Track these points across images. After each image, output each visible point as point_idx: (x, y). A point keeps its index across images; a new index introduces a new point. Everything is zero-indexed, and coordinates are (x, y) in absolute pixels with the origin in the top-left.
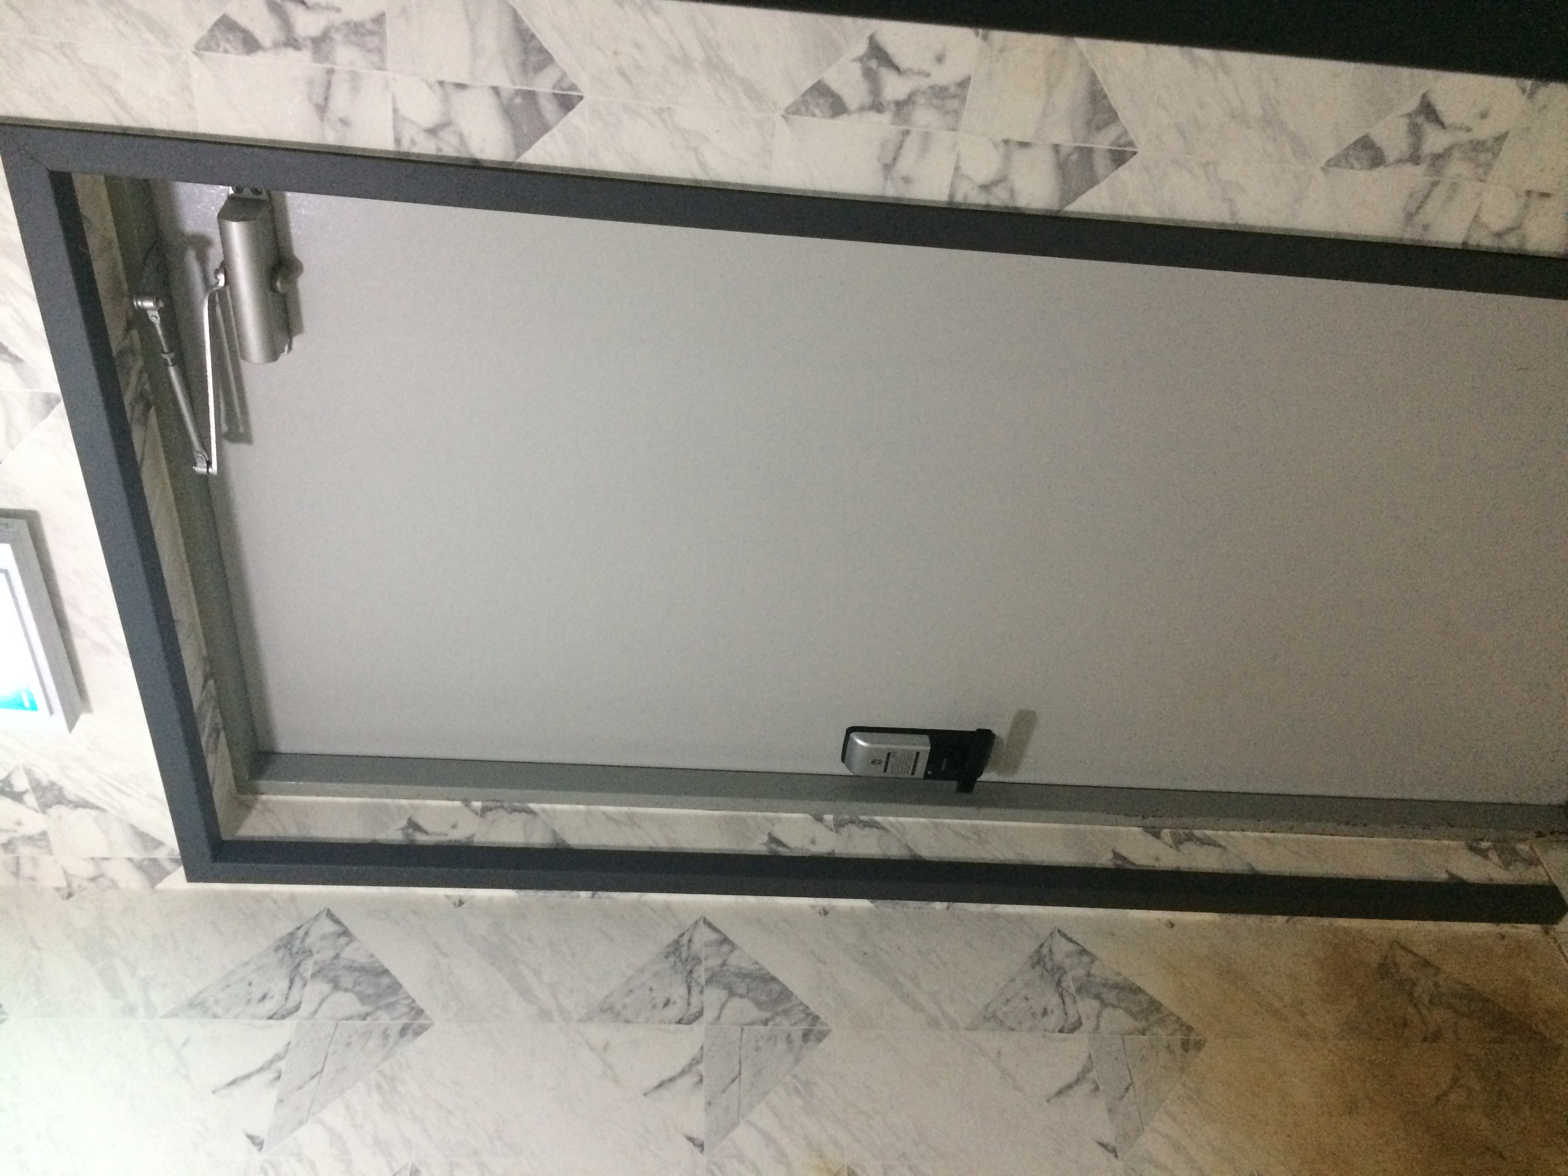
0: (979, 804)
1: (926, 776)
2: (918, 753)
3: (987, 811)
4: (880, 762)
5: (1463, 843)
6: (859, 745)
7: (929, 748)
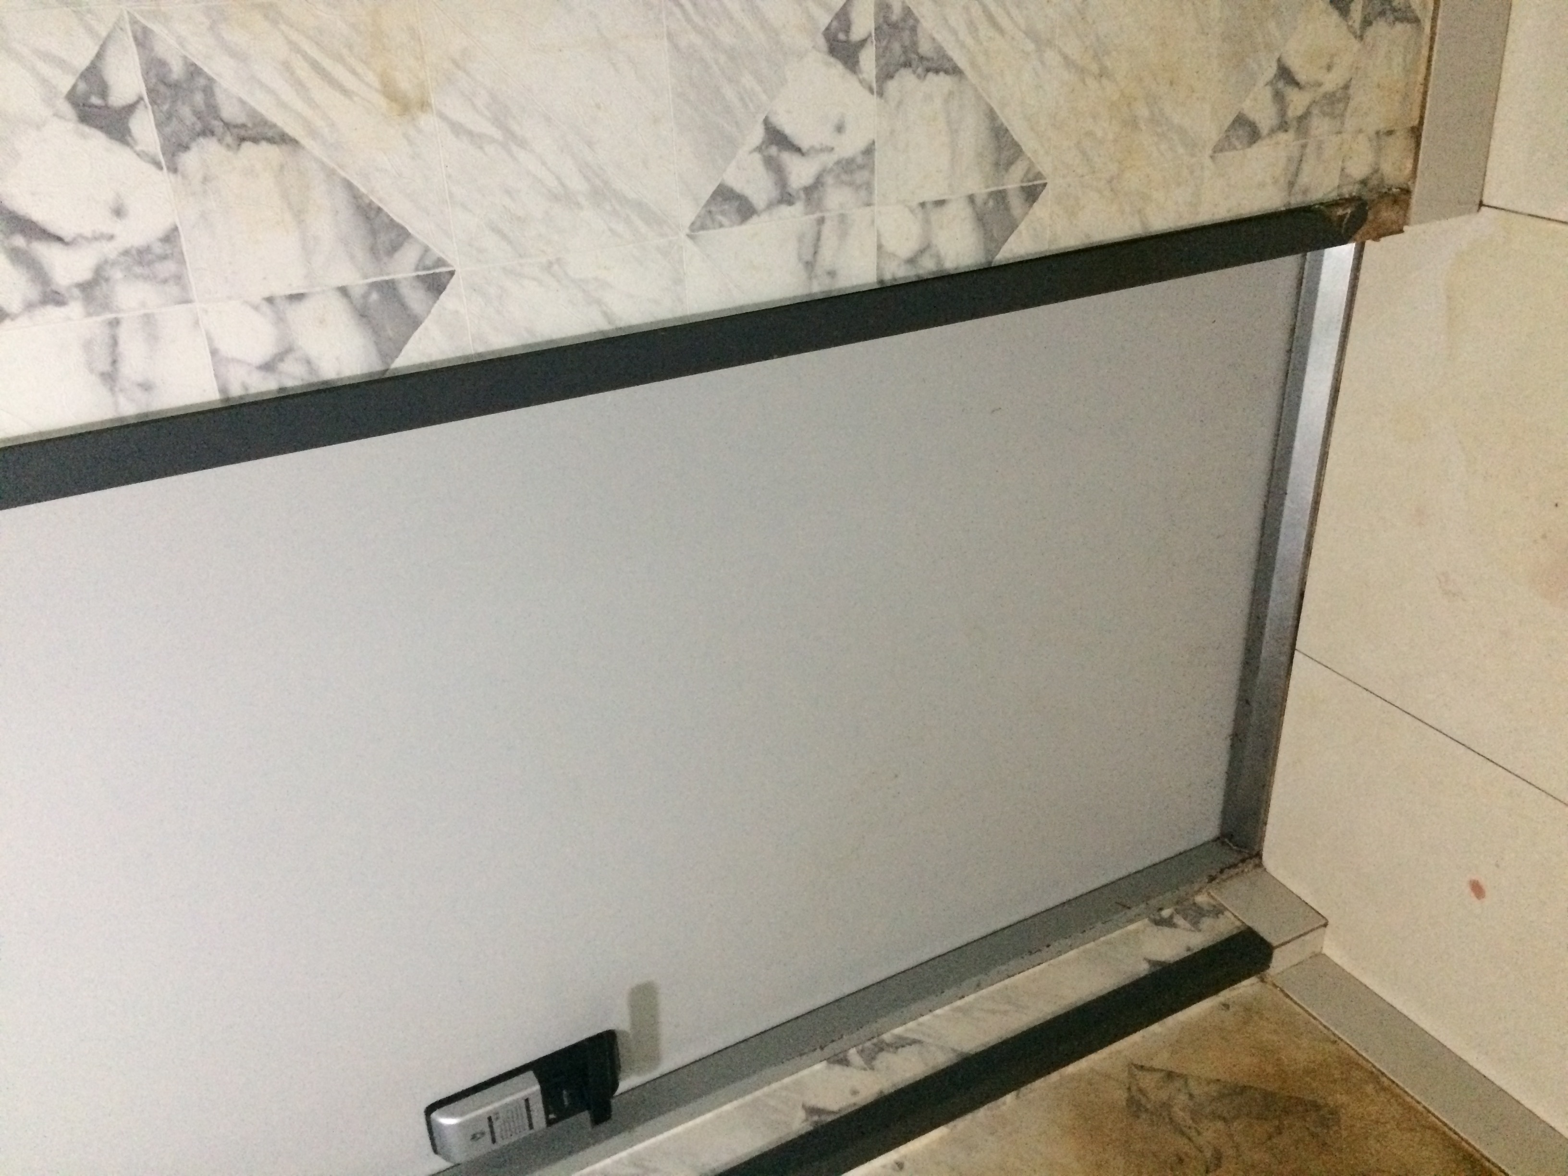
0: (627, 1126)
1: (549, 1123)
2: (527, 1100)
3: (639, 1130)
4: (483, 1134)
5: (1146, 921)
6: (450, 1126)
7: (537, 1087)
